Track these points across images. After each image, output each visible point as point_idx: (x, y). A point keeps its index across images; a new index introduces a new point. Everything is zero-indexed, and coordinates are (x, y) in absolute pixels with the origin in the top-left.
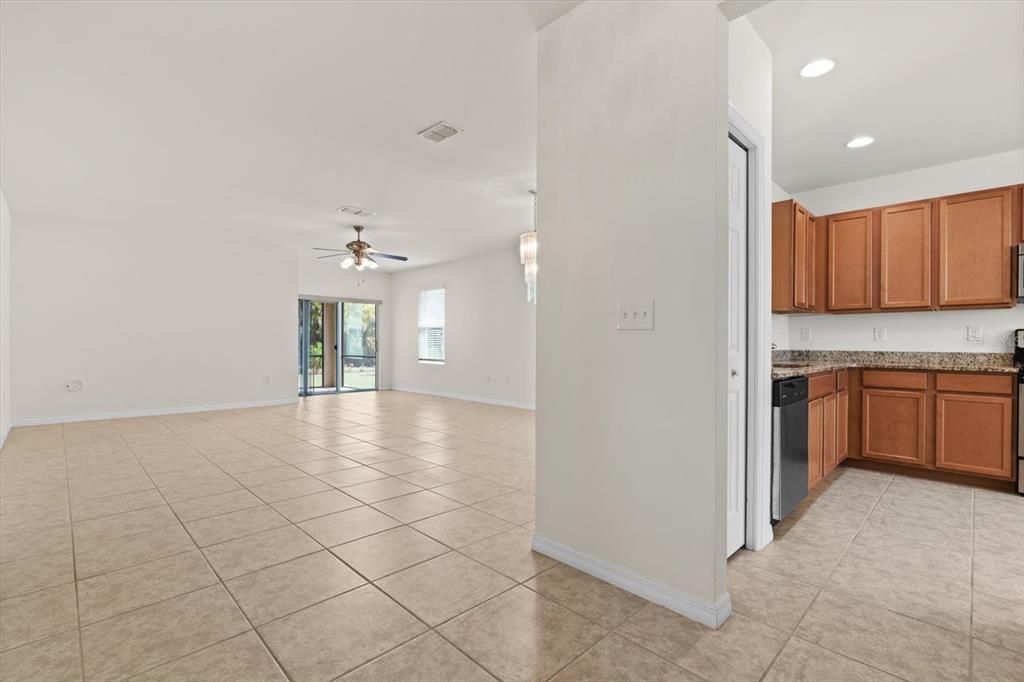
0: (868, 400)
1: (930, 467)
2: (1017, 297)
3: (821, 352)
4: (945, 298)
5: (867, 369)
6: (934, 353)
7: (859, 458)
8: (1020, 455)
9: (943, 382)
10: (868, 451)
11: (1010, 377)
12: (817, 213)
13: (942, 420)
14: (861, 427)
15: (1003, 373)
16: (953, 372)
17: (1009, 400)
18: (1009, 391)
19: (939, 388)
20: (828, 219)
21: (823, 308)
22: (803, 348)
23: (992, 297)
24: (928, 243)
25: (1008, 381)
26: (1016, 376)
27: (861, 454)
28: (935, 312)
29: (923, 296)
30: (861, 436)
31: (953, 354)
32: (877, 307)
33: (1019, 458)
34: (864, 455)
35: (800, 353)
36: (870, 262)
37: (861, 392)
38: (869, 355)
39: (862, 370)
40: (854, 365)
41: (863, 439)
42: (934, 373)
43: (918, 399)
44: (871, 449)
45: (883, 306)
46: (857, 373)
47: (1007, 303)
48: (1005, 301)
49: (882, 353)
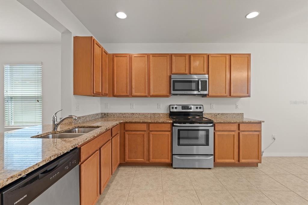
0: (127, 136)
1: (148, 162)
2: (171, 94)
3: (112, 113)
4: (152, 93)
5: (127, 123)
6: (149, 113)
7: (124, 162)
8: (173, 154)
9: (152, 127)
10: (127, 159)
11: (170, 124)
12: (109, 52)
13: (151, 142)
14: (124, 149)
15: (168, 123)
16: (154, 123)
17: (170, 133)
18: (170, 130)
19: (150, 130)
20: (113, 55)
21: (112, 94)
22: (106, 112)
23: (164, 93)
24: (147, 71)
25: (169, 125)
26: (172, 124)
27: (125, 161)
28: (149, 98)
29: (145, 92)
30: (125, 153)
31: (154, 113)
32: (130, 95)
33: (173, 155)
34: (126, 161)
35: (105, 114)
36: (128, 76)
37: (124, 133)
38: (129, 115)
39: (125, 123)
40: (122, 121)
41: (125, 154)
42: (148, 124)
43: (144, 135)
44: (129, 158)
45: (133, 95)
46: (123, 125)
47: (168, 96)
48: (168, 95)
49: (133, 114)
